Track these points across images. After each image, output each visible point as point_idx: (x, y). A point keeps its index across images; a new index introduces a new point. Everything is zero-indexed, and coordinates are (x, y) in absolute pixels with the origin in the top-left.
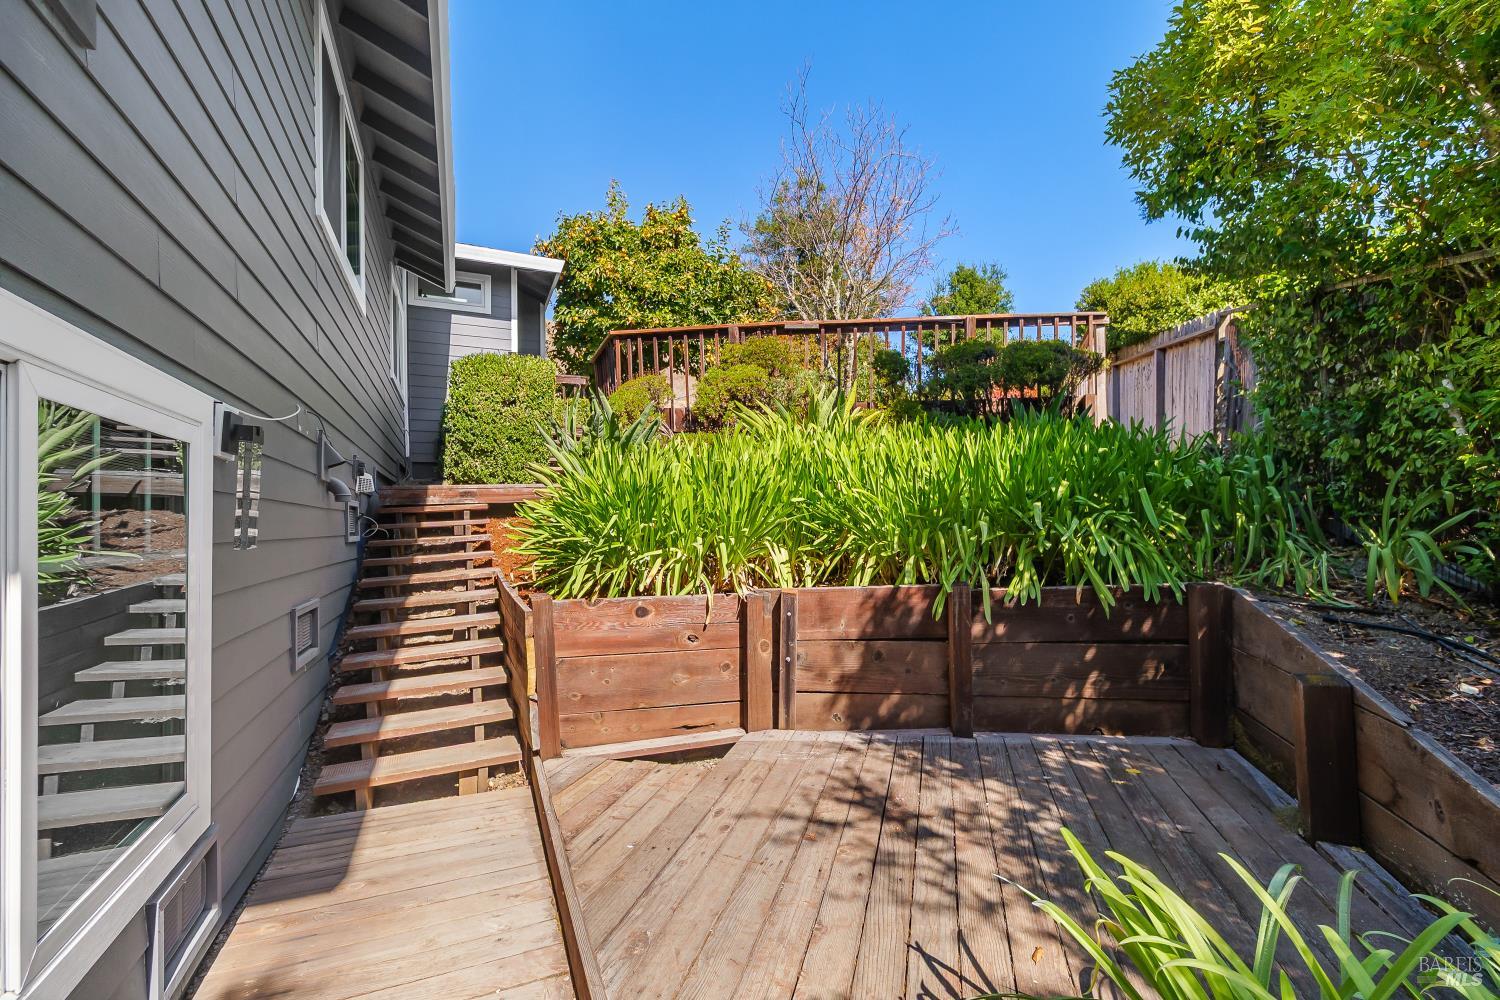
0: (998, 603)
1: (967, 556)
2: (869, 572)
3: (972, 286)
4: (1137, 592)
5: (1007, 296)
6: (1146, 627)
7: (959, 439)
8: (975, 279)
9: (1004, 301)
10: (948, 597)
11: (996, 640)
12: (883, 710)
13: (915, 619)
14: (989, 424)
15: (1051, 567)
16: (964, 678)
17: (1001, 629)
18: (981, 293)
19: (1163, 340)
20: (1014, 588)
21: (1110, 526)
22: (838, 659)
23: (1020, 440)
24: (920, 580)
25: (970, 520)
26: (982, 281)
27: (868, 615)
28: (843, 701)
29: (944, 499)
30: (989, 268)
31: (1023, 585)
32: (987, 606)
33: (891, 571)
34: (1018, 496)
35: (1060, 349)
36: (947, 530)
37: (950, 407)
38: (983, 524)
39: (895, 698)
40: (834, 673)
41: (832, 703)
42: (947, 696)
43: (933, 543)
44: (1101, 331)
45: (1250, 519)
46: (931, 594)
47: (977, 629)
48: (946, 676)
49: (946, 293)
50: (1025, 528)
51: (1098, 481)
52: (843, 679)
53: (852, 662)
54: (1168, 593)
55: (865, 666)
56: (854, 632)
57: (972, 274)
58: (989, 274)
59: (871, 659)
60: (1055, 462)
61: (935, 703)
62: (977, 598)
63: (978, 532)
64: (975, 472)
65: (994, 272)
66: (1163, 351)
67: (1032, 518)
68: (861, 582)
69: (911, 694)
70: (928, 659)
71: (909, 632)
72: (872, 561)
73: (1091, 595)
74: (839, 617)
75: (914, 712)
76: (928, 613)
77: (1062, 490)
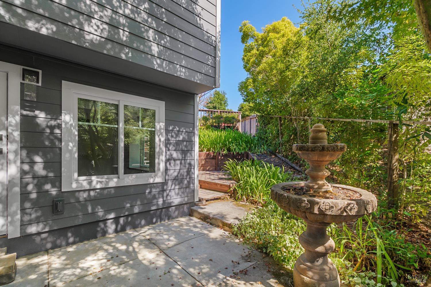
0: (222, 154)
1: (219, 148)
2: (206, 150)
3: (218, 95)
4: (238, 153)
5: (227, 99)
6: (239, 157)
7: (218, 132)
8: (219, 94)
9: (226, 100)
10: (216, 153)
11: (222, 159)
12: (207, 169)
13: (212, 156)
14: (222, 131)
15: (229, 150)
16: (218, 164)
17: (222, 158)
18: (221, 97)
19: (251, 117)
20: (224, 152)
21: (236, 145)
22: (201, 162)
23: (226, 133)
24: (213, 151)
25: (219, 144)
26: (221, 94)
27: (206, 156)
28: (202, 168)
29: (215, 141)
30: (223, 92)
31: (225, 152)
32: (221, 155)
33: (209, 150)
34: (225, 141)
35: (233, 118)
36: (216, 145)
37: (215, 126)
38: (221, 144)
39: (209, 167)
40: (201, 164)
41: (201, 168)
42: (216, 167)
43: (214, 147)
44: (240, 115)
45: (253, 145)
46: (214, 153)
47: (220, 158)
48: (216, 164)
49: (213, 97)
50: (226, 145)
51: (235, 139)
52: (202, 165)
53: (203, 162)
54: (242, 153)
55: (205, 163)
56: (204, 158)
57: (219, 92)
58: (222, 93)
59: (206, 162)
60: (230, 136)
61: (214, 167)
62: (220, 154)
63: (220, 145)
64: (220, 137)
65: (224, 93)
66: (251, 119)
67: (227, 143)
68: (205, 152)
69: (211, 166)
70: (214, 162)
71: (211, 158)
72: (206, 149)
73: (233, 153)
74: (202, 156)
75: (211, 169)
76: (214, 155)
77: (230, 140)
